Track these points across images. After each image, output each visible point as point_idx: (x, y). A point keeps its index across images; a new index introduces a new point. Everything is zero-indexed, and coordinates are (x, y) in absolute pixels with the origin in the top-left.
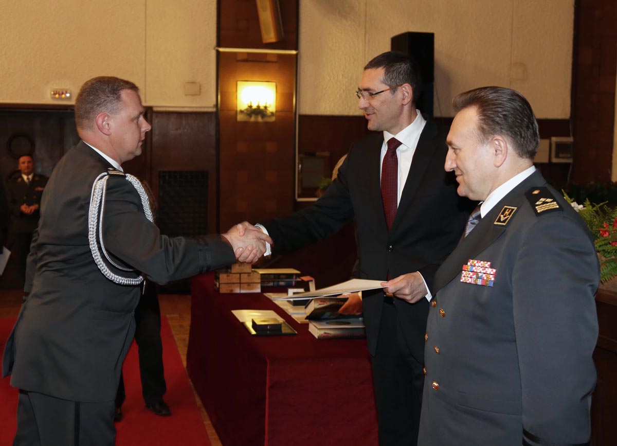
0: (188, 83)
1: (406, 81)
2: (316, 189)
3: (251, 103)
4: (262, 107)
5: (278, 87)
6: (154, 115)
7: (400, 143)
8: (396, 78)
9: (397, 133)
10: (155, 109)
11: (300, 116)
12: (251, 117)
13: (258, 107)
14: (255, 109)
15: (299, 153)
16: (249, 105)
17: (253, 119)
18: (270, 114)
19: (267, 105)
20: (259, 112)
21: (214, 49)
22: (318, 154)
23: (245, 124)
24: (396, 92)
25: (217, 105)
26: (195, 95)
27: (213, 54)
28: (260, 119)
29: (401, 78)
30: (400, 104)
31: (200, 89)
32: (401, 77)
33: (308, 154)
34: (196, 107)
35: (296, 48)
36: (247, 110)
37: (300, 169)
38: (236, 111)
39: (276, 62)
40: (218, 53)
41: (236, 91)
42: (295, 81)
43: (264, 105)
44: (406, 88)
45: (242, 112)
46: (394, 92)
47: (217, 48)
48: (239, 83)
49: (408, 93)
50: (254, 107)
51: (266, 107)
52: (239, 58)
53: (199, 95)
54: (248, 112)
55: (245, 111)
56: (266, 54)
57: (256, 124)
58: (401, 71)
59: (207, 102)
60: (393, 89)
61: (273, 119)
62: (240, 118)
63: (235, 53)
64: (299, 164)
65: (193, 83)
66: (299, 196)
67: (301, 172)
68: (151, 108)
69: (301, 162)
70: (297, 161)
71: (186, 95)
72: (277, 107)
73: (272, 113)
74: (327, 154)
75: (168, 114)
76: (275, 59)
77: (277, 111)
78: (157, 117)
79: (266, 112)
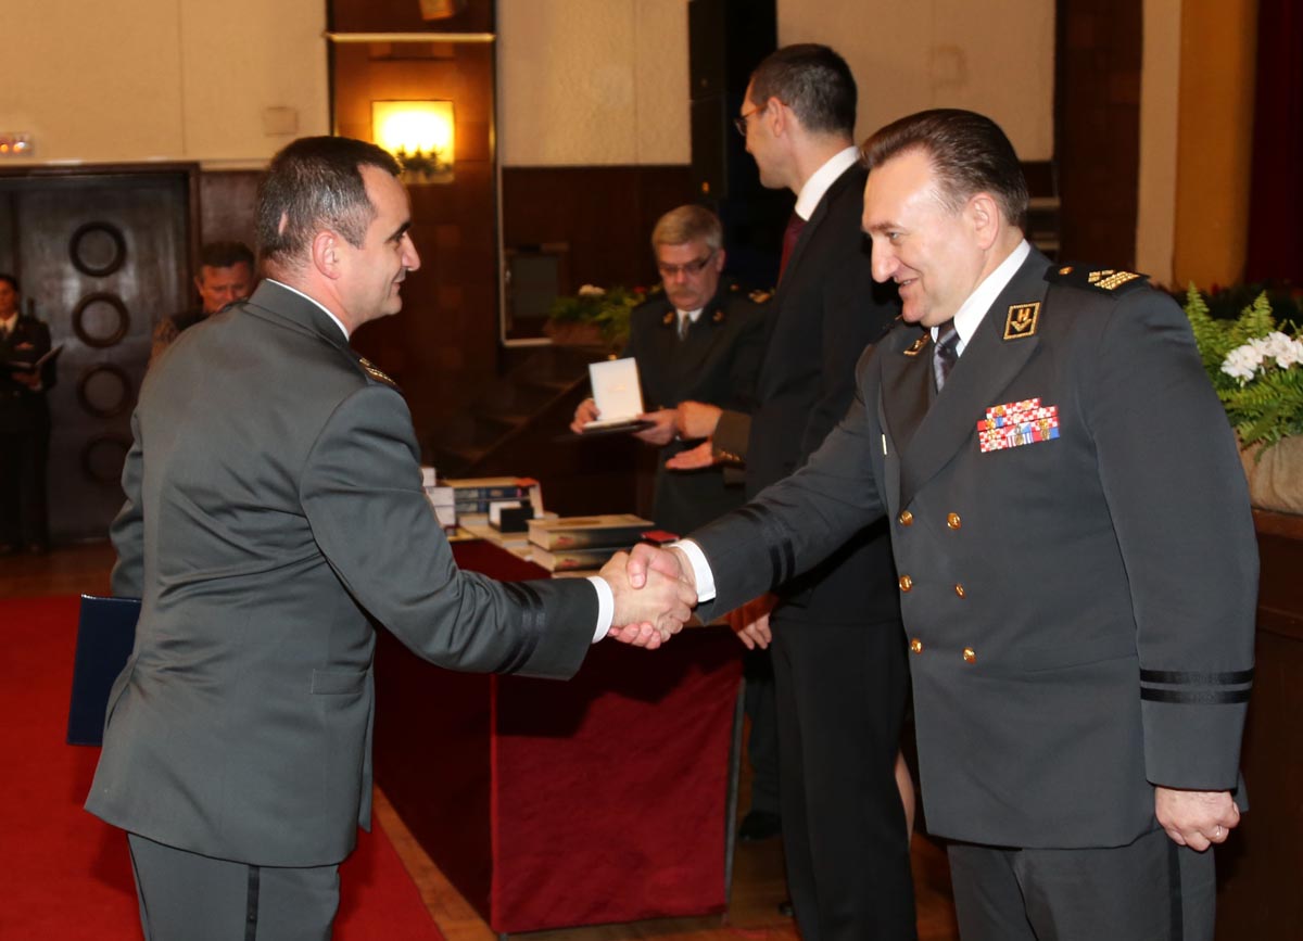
0: (271, 109)
2: (544, 320)
3: (404, 146)
4: (426, 152)
5: (458, 111)
6: (203, 182)
10: (205, 167)
11: (507, 171)
13: (419, 154)
14: (412, 159)
15: (507, 246)
16: (400, 150)
18: (441, 167)
19: (438, 150)
20: (419, 164)
21: (323, 36)
22: (545, 247)
26: (288, 134)
27: (321, 48)
28: (422, 179)
31: (297, 121)
33: (524, 248)
35: (492, 28)
37: (507, 279)
39: (451, 59)
40: (331, 45)
41: (371, 122)
42: (491, 97)
43: (431, 151)
47: (327, 35)
48: (376, 105)
50: (411, 154)
51: (434, 155)
52: (376, 53)
53: (295, 133)
56: (430, 43)
57: (415, 189)
61: (450, 178)
63: (365, 46)
64: (506, 270)
65: (281, 109)
66: (510, 336)
67: (511, 286)
68: (195, 165)
69: (510, 265)
70: (502, 263)
71: (268, 135)
72: (457, 153)
73: (448, 167)
74: (563, 247)
75: (233, 176)
76: (448, 53)
77: (457, 162)
78: (209, 182)
79: (434, 163)
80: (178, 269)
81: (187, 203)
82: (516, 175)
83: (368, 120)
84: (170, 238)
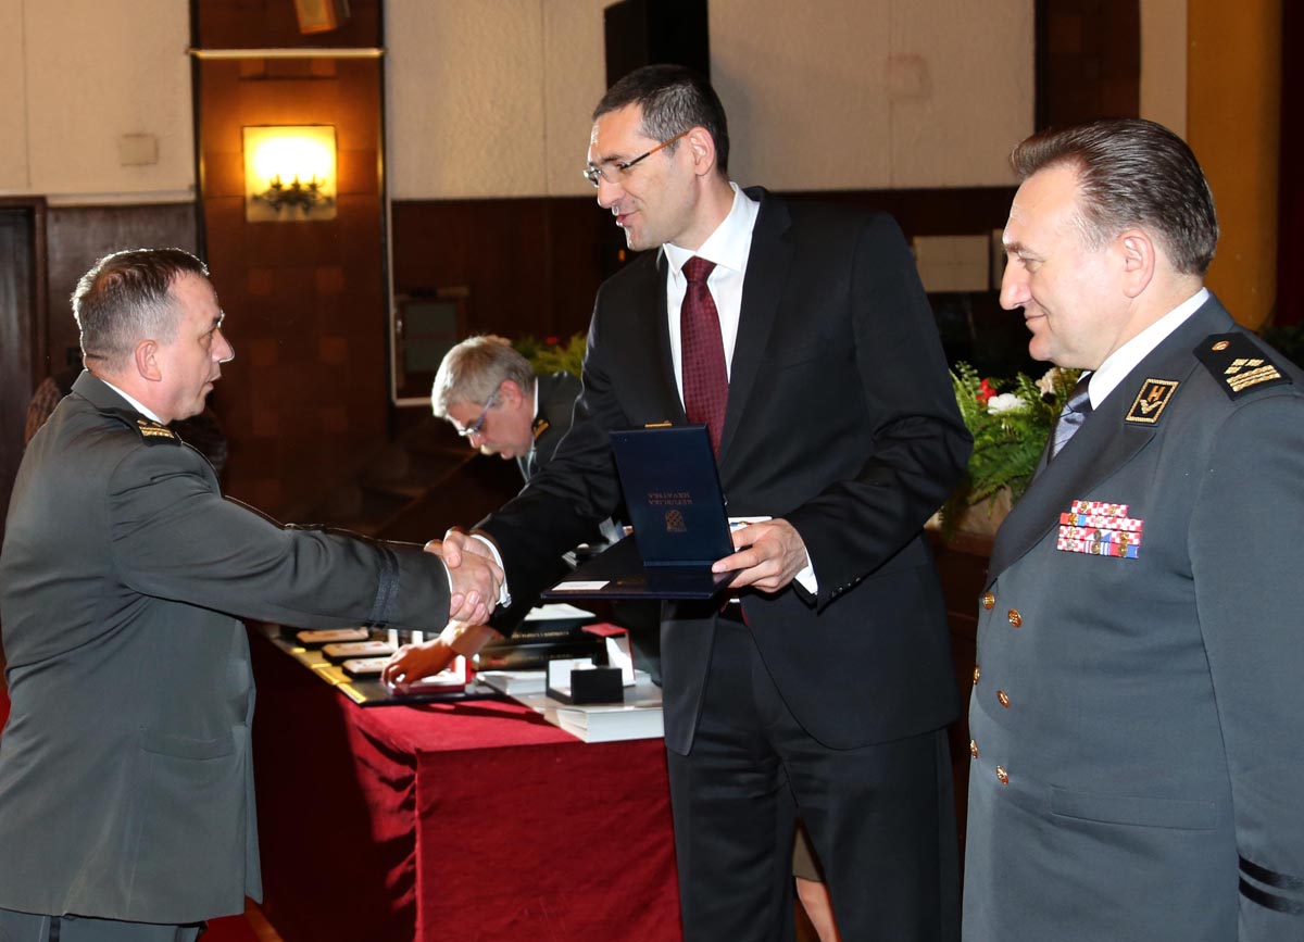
0: (127, 136)
1: (695, 122)
3: (278, 178)
4: (304, 184)
5: (341, 137)
6: (51, 217)
7: (711, 266)
8: (670, 119)
9: (701, 243)
10: (52, 202)
11: (398, 205)
12: (278, 209)
13: (296, 186)
14: (289, 192)
15: (396, 292)
16: (275, 181)
17: (284, 215)
18: (323, 202)
19: (318, 181)
20: (297, 197)
21: (186, 52)
22: (441, 292)
23: (267, 227)
24: (678, 150)
25: (197, 186)
26: (147, 164)
27: (185, 64)
28: (300, 215)
29: (682, 118)
30: (692, 176)
31: (157, 149)
32: (682, 115)
33: (417, 292)
34: (149, 193)
35: (379, 42)
36: (269, 194)
37: (399, 330)
38: (244, 199)
39: (333, 78)
40: (196, 63)
41: (242, 150)
42: (379, 121)
43: (310, 181)
44: (698, 139)
45: (256, 199)
46: (673, 150)
47: (192, 51)
48: (247, 131)
49: (704, 148)
50: (287, 185)
51: (313, 187)
52: (246, 72)
53: (155, 163)
54: (273, 200)
55: (265, 198)
56: (309, 61)
57: (292, 226)
58: (677, 103)
59: (174, 180)
60: (670, 145)
61: (332, 213)
62: (254, 214)
63: (236, 62)
64: (396, 319)
65: (139, 136)
66: (401, 395)
67: (401, 337)
68: (42, 199)
69: (401, 315)
70: (393, 311)
71: (124, 165)
72: (339, 185)
73: (329, 199)
74: (463, 291)
75: (83, 212)
76: (330, 72)
77: (338, 195)
78: (57, 219)
79: (314, 197)
80: (20, 318)
81: (31, 244)
82: (410, 210)
83: (239, 149)
84: (12, 283)
